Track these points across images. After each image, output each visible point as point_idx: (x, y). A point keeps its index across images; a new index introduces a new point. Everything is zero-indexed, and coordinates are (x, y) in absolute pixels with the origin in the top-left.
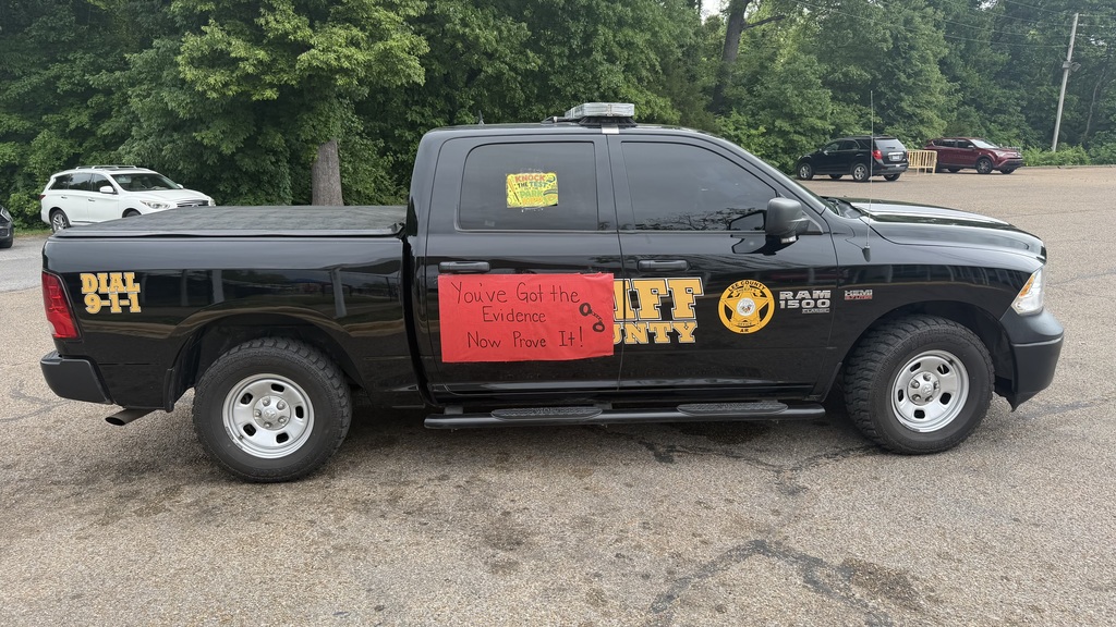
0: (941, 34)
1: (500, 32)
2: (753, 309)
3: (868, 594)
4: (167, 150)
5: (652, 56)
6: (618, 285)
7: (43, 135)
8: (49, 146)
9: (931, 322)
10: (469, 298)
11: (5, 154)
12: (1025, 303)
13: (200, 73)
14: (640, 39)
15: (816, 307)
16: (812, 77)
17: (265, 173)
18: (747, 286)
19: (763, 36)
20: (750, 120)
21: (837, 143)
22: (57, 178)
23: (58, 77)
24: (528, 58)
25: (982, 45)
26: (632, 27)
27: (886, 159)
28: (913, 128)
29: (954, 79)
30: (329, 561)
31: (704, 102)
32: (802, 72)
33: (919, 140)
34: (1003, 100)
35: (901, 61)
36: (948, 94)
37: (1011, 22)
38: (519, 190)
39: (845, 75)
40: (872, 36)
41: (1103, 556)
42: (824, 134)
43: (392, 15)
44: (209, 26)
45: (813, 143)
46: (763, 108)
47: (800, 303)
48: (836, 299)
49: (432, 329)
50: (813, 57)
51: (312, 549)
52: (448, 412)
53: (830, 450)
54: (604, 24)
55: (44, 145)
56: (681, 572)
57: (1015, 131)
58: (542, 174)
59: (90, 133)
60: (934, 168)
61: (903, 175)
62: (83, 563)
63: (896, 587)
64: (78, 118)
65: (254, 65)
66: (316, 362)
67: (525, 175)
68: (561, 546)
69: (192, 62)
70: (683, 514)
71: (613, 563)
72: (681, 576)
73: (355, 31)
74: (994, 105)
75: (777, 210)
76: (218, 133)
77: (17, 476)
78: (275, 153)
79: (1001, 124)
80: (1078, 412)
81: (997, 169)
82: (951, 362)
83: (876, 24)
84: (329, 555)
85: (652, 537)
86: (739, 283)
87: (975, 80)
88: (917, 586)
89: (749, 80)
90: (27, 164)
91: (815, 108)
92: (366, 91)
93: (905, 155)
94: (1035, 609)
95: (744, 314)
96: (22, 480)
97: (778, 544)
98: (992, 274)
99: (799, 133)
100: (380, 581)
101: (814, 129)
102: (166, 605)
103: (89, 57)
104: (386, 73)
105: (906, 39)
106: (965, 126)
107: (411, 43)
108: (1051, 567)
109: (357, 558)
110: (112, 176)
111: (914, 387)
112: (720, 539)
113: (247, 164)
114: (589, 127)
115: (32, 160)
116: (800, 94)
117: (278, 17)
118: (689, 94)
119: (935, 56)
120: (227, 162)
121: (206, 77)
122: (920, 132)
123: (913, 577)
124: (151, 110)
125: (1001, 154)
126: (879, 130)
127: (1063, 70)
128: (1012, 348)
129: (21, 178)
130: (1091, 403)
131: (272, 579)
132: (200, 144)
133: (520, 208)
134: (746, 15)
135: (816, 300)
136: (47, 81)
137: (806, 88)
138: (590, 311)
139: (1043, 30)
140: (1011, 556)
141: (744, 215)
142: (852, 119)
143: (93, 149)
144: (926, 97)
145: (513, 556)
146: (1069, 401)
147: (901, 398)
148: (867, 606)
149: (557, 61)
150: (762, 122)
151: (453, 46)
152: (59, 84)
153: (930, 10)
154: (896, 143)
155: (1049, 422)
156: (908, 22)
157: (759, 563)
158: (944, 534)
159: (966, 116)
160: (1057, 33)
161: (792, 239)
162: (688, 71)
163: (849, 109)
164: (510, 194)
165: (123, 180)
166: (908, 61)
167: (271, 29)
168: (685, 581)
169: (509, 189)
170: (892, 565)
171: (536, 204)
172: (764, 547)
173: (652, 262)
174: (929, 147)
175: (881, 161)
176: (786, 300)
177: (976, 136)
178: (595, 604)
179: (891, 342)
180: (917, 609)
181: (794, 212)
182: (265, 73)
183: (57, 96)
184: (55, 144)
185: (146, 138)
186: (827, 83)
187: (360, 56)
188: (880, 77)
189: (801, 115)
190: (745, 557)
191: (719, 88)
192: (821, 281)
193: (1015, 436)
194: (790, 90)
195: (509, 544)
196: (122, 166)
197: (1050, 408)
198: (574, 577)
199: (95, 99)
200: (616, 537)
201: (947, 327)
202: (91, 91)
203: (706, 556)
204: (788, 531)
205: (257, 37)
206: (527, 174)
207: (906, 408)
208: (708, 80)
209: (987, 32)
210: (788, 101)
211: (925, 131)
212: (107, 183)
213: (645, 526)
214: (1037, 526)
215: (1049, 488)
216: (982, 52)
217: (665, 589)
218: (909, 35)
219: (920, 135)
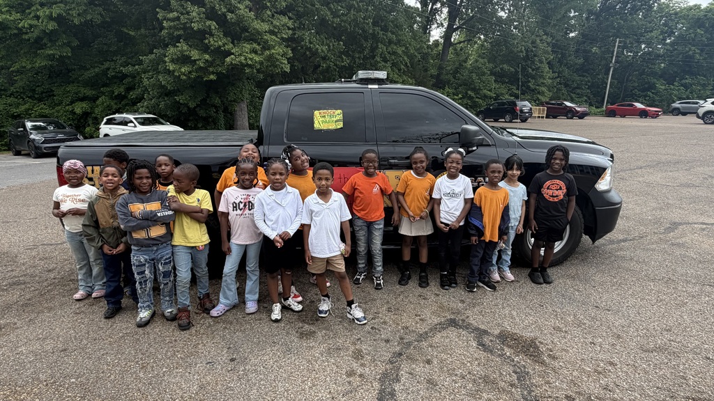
0: (550, 49)
1: (329, 46)
3: (514, 353)
4: (162, 105)
5: (406, 59)
7: (102, 98)
8: (105, 104)
11: (83, 107)
12: (602, 185)
13: (177, 67)
14: (400, 50)
16: (485, 70)
17: (210, 117)
19: (461, 50)
20: (454, 91)
21: (497, 103)
22: (107, 119)
23: (108, 69)
24: (342, 59)
25: (570, 56)
26: (396, 44)
27: (522, 111)
28: (534, 96)
30: (209, 329)
31: (431, 82)
32: (480, 67)
33: (537, 102)
34: (579, 82)
35: (530, 62)
36: (552, 79)
37: (584, 43)
38: (321, 119)
39: (502, 69)
40: (515, 50)
41: (648, 330)
42: (491, 99)
43: (274, 37)
44: (180, 43)
45: (485, 103)
46: (461, 86)
47: (478, 184)
50: (486, 60)
51: (201, 322)
54: (382, 43)
55: (103, 104)
56: (408, 338)
57: (585, 98)
58: (335, 111)
59: (124, 97)
60: (545, 116)
61: (529, 119)
62: (73, 330)
63: (530, 348)
64: (119, 90)
65: (204, 63)
67: (324, 111)
68: (340, 322)
69: (172, 61)
70: (411, 302)
71: (369, 333)
72: (408, 341)
73: (255, 45)
74: (575, 85)
75: (466, 131)
76: (187, 97)
77: (52, 276)
78: (216, 107)
79: (578, 95)
80: (627, 244)
81: (576, 117)
83: (517, 43)
84: (210, 325)
85: (392, 317)
87: (566, 72)
88: (543, 348)
89: (454, 72)
90: (94, 112)
91: (486, 86)
92: (261, 76)
93: (531, 109)
94: (611, 364)
96: (54, 279)
97: (463, 321)
98: (581, 168)
99: (479, 98)
100: (236, 342)
101: (485, 96)
102: (113, 356)
103: (123, 59)
104: (270, 66)
105: (532, 51)
106: (560, 95)
107: (283, 51)
108: (619, 337)
109: (225, 328)
110: (134, 118)
112: (430, 318)
113: (202, 113)
114: (362, 84)
115: (96, 110)
116: (480, 79)
117: (215, 39)
118: (424, 78)
119: (546, 60)
120: (192, 112)
121: (180, 68)
123: (539, 342)
124: (154, 84)
125: (578, 109)
126: (517, 97)
127: (610, 68)
128: (594, 210)
129: (91, 119)
130: (634, 239)
131: (175, 341)
132: (179, 102)
133: (322, 130)
134: (452, 40)
135: (486, 183)
136: (103, 71)
137: (482, 75)
139: (600, 48)
140: (595, 330)
141: (449, 135)
142: (504, 91)
143: (126, 105)
144: (542, 80)
145: (313, 328)
146: (621, 237)
148: (513, 360)
149: (357, 60)
150: (460, 92)
151: (305, 53)
152: (109, 72)
153: (545, 37)
154: (527, 103)
155: (611, 249)
156: (533, 42)
157: (452, 333)
158: (556, 315)
159: (560, 90)
160: (608, 48)
161: (475, 148)
162: (423, 67)
163: (503, 87)
164: (316, 122)
165: (140, 120)
166: (533, 62)
167: (212, 46)
168: (409, 344)
169: (315, 119)
170: (528, 334)
171: (330, 128)
172: (455, 323)
173: (396, 161)
174: (543, 105)
175: (519, 112)
177: (566, 100)
178: (357, 358)
180: (543, 363)
181: (476, 133)
182: (210, 67)
183: (108, 78)
184: (108, 103)
185: (151, 99)
186: (492, 73)
187: (257, 58)
188: (519, 70)
189: (480, 89)
190: (444, 329)
191: (439, 75)
193: (594, 257)
194: (474, 76)
195: (311, 320)
197: (612, 242)
198: (346, 341)
199: (127, 80)
200: (372, 316)
202: (125, 76)
203: (422, 328)
204: (469, 313)
205: (206, 49)
206: (326, 111)
208: (434, 72)
209: (572, 48)
210: (473, 81)
211: (540, 97)
212: (131, 122)
213: (389, 310)
214: (609, 310)
215: (614, 288)
216: (570, 58)
217: (398, 349)
218: (534, 49)
219: (538, 99)
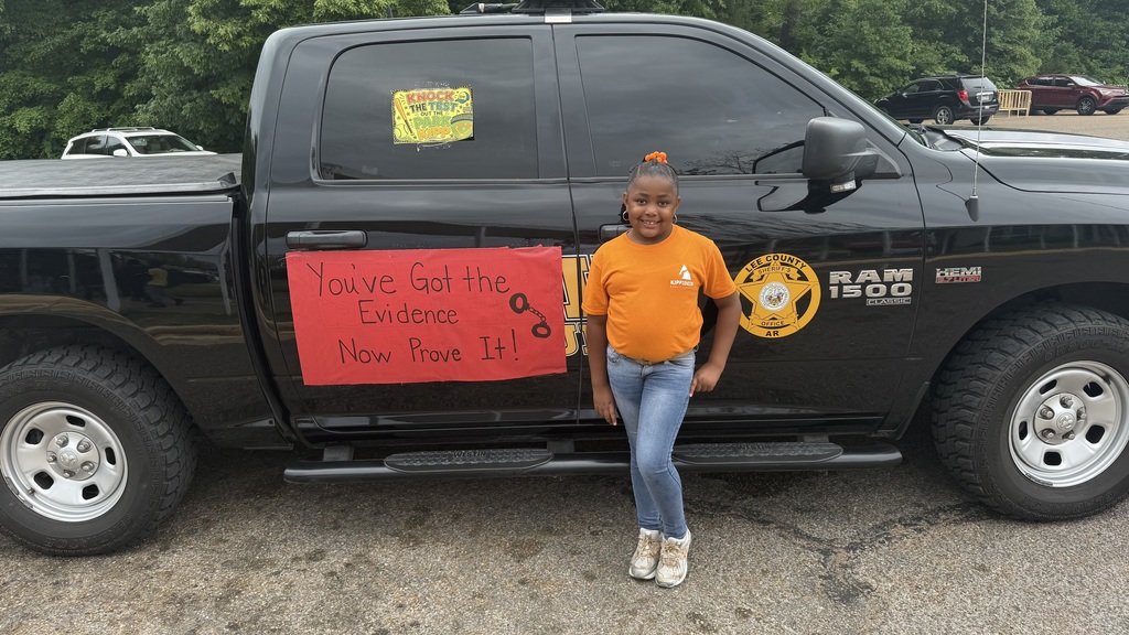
2: (786, 300)
4: (187, 109)
6: (569, 265)
7: (70, 98)
8: (76, 110)
9: (1076, 316)
10: (336, 287)
11: (32, 119)
13: (211, 24)
15: (889, 294)
16: (891, 13)
18: (776, 264)
20: (821, 62)
21: (918, 84)
22: (74, 142)
23: (81, 37)
27: (974, 100)
28: (1004, 66)
29: (1050, 12)
32: (880, 8)
33: (1010, 80)
34: (1106, 33)
36: (1044, 29)
38: (412, 116)
39: (928, 9)
42: (903, 76)
45: (891, 85)
46: (836, 50)
47: (863, 289)
48: (922, 281)
49: (283, 336)
52: (328, 456)
53: (909, 511)
55: (71, 109)
57: (1119, 67)
58: (450, 90)
59: (116, 95)
60: (1028, 109)
61: (992, 118)
64: (103, 80)
65: (268, 13)
66: (122, 385)
67: (421, 92)
69: (202, 12)
74: (1095, 39)
76: (236, 90)
79: (1103, 61)
81: (1100, 110)
82: (1107, 378)
86: (763, 259)
87: (1075, 12)
89: (820, 19)
90: (55, 129)
91: (893, 47)
93: (996, 95)
95: (771, 308)
99: (878, 76)
101: (892, 71)
103: (111, 15)
106: (1062, 63)
110: (127, 138)
111: (1045, 417)
114: (531, 13)
115: (59, 124)
116: (878, 32)
121: (217, 28)
122: (1012, 71)
124: (169, 66)
125: (1106, 92)
126: (965, 70)
129: (49, 143)
132: (218, 102)
133: (415, 145)
135: (889, 285)
136: (71, 41)
137: (884, 25)
138: (526, 306)
142: (934, 59)
143: (120, 111)
144: (1019, 32)
147: (1023, 434)
150: (835, 64)
152: (83, 44)
154: (986, 82)
159: (1062, 52)
161: (850, 185)
162: (753, 11)
163: (932, 48)
164: (399, 123)
165: (138, 142)
169: (397, 114)
171: (439, 138)
174: (1022, 86)
175: (967, 103)
176: (840, 285)
177: (1074, 73)
179: (1010, 350)
181: (852, 141)
183: (82, 57)
184: (81, 108)
185: (165, 97)
186: (907, 20)
188: (967, 10)
189: (878, 55)
191: (787, 28)
192: (899, 250)
194: (866, 27)
196: (139, 126)
199: (120, 59)
201: (1103, 324)
202: (115, 50)
206: (427, 91)
207: (1031, 450)
208: (776, 21)
210: (864, 39)
211: (1017, 69)
212: (121, 146)
219: (1012, 73)
